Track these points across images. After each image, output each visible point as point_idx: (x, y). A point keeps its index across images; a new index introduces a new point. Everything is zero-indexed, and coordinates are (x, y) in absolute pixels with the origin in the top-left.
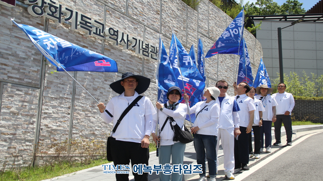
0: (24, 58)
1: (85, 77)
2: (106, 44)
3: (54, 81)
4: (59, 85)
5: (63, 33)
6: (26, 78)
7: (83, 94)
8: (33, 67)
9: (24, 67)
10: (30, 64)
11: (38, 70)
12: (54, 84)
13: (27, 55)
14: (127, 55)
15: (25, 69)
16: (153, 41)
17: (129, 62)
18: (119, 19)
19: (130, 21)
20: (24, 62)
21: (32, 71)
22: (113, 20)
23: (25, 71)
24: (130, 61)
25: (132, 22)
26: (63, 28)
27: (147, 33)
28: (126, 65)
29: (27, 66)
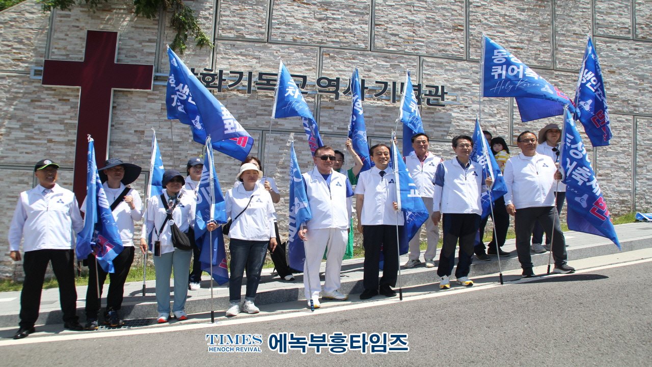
0: (179, 142)
1: (281, 151)
2: (323, 101)
3: (225, 162)
4: (233, 167)
5: (238, 102)
6: (182, 164)
7: (278, 174)
8: (192, 150)
9: (179, 152)
10: (187, 148)
11: (198, 152)
12: (225, 167)
13: (182, 138)
14: (374, 109)
15: (180, 154)
16: (445, 76)
17: (381, 118)
18: (354, 59)
19: (379, 57)
20: (178, 147)
21: (190, 155)
22: (338, 63)
23: (180, 157)
24: (382, 116)
25: (386, 57)
26: (238, 96)
27: (428, 66)
28: (374, 124)
29: (182, 150)
